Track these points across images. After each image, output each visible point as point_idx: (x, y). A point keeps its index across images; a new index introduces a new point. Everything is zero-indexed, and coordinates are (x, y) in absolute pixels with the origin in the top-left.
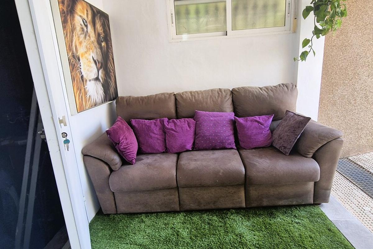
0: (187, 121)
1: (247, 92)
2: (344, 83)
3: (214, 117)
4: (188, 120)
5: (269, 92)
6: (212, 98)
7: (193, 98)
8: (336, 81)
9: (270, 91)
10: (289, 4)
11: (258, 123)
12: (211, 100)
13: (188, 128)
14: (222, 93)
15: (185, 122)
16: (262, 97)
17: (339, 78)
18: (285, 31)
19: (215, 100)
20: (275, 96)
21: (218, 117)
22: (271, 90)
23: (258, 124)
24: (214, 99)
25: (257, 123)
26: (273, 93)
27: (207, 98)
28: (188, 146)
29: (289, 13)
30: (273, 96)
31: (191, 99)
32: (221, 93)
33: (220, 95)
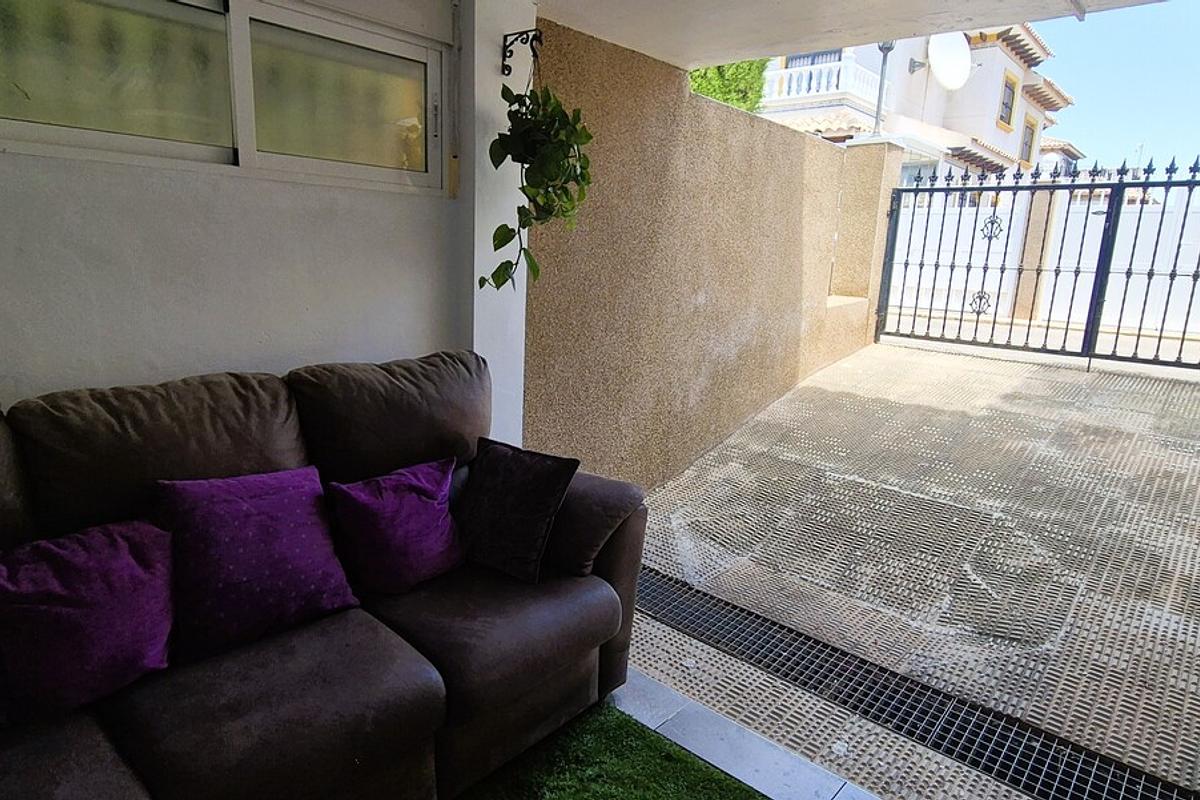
0: (126, 539)
1: (352, 384)
2: (565, 347)
3: (251, 498)
4: (130, 534)
5: (419, 383)
6: (223, 419)
7: (128, 424)
8: (549, 341)
9: (422, 378)
10: (436, 107)
11: (418, 494)
12: (220, 425)
13: (139, 571)
14: (255, 392)
15: (113, 544)
16: (405, 402)
17: (556, 334)
18: (429, 187)
19: (237, 426)
20: (442, 396)
21: (267, 494)
22: (423, 374)
23: (419, 498)
24: (233, 422)
25: (414, 494)
26: (434, 387)
27: (199, 421)
28: (151, 654)
29: (436, 136)
30: (436, 395)
31: (117, 428)
32: (250, 395)
33: (253, 404)
